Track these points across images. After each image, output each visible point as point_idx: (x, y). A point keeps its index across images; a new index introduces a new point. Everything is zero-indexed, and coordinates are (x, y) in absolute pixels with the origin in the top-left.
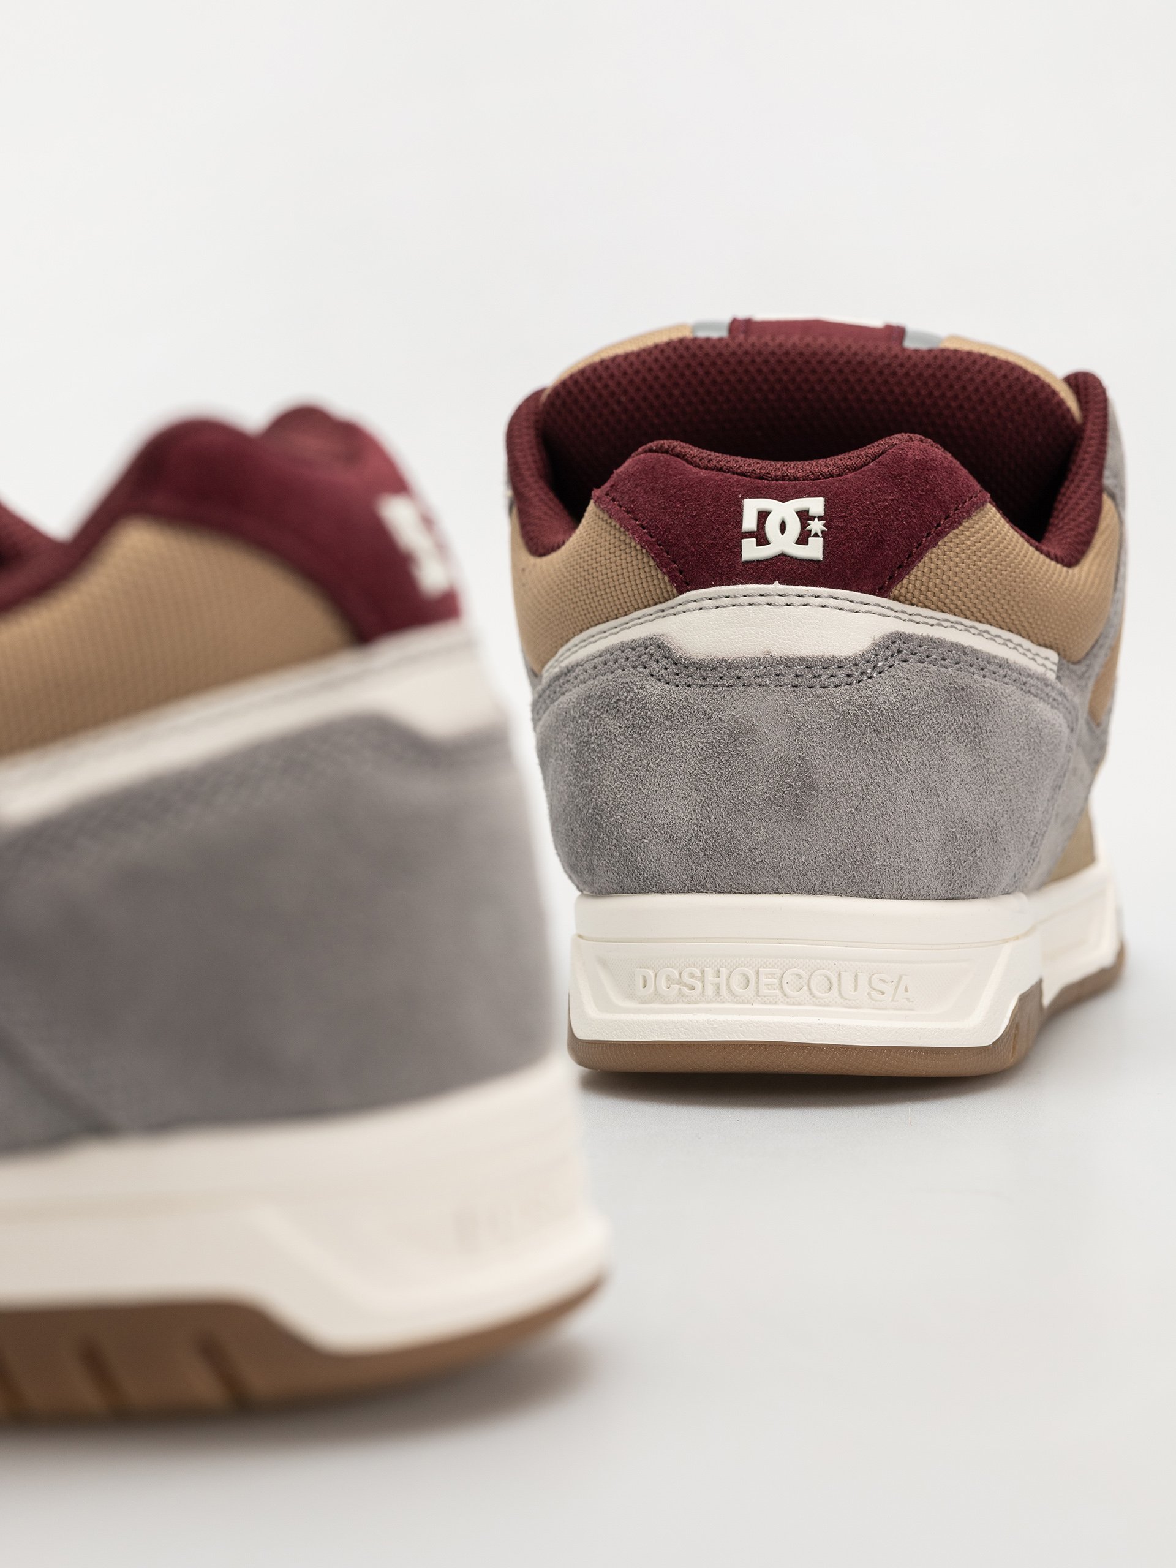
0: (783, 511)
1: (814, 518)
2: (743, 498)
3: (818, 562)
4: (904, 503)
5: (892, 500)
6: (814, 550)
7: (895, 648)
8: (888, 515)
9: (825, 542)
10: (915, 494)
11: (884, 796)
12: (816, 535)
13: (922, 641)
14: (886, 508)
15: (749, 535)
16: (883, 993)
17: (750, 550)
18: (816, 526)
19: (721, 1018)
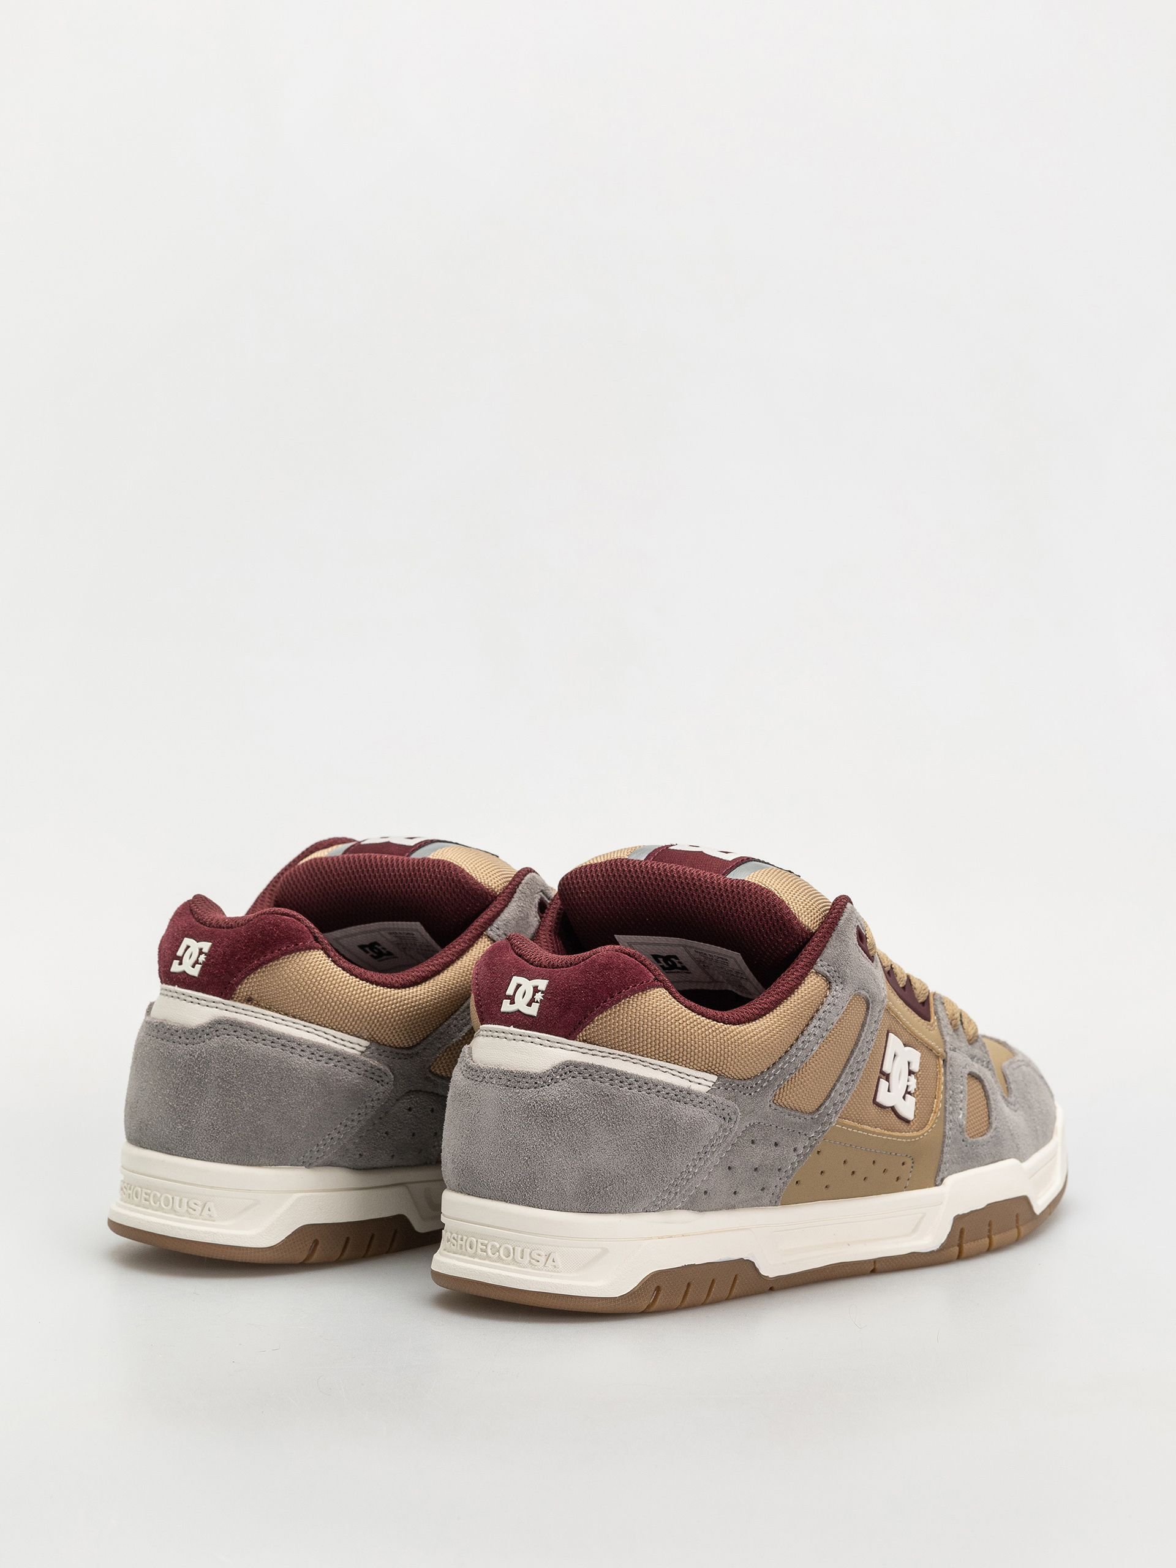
0: (527, 985)
1: (540, 991)
2: (514, 975)
3: (534, 1017)
4: (586, 988)
5: (580, 985)
6: (533, 1010)
7: (566, 1069)
8: (575, 994)
9: (540, 1006)
10: (594, 983)
11: (546, 1152)
12: (537, 1002)
13: (587, 1067)
14: (575, 990)
15: (508, 997)
16: (538, 1261)
17: (506, 1007)
18: (539, 996)
19: (458, 1263)
